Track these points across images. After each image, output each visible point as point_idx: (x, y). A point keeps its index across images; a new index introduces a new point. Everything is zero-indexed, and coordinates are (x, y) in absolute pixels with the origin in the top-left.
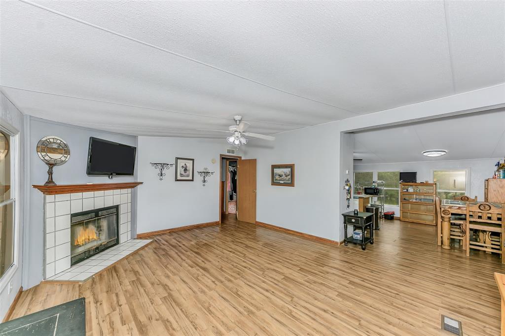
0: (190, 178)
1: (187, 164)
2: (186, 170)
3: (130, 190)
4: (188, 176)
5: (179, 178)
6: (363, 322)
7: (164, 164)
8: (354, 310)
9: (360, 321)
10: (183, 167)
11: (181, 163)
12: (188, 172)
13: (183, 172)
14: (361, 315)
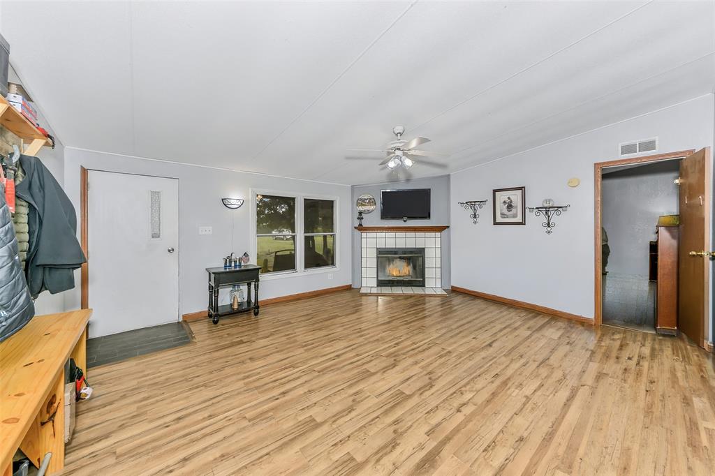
0: (519, 219)
1: (511, 197)
2: (510, 207)
3: (438, 234)
4: (515, 216)
5: (499, 219)
6: (245, 423)
7: (475, 202)
8: (271, 425)
9: (249, 421)
10: (505, 202)
11: (501, 197)
12: (514, 211)
13: (505, 211)
14: (257, 428)
